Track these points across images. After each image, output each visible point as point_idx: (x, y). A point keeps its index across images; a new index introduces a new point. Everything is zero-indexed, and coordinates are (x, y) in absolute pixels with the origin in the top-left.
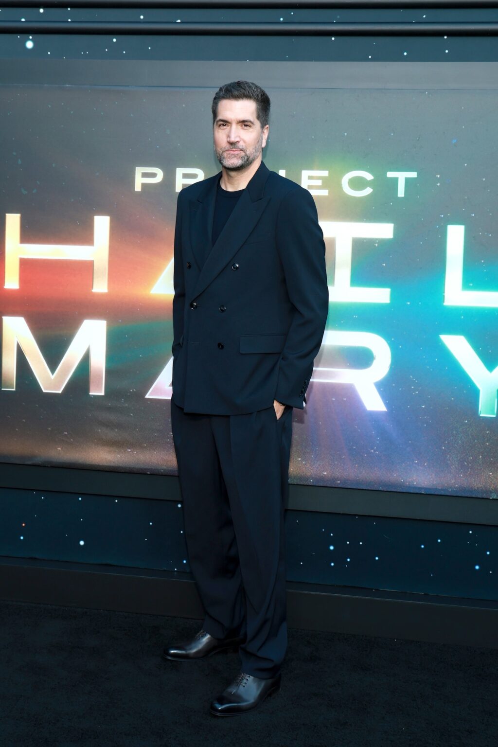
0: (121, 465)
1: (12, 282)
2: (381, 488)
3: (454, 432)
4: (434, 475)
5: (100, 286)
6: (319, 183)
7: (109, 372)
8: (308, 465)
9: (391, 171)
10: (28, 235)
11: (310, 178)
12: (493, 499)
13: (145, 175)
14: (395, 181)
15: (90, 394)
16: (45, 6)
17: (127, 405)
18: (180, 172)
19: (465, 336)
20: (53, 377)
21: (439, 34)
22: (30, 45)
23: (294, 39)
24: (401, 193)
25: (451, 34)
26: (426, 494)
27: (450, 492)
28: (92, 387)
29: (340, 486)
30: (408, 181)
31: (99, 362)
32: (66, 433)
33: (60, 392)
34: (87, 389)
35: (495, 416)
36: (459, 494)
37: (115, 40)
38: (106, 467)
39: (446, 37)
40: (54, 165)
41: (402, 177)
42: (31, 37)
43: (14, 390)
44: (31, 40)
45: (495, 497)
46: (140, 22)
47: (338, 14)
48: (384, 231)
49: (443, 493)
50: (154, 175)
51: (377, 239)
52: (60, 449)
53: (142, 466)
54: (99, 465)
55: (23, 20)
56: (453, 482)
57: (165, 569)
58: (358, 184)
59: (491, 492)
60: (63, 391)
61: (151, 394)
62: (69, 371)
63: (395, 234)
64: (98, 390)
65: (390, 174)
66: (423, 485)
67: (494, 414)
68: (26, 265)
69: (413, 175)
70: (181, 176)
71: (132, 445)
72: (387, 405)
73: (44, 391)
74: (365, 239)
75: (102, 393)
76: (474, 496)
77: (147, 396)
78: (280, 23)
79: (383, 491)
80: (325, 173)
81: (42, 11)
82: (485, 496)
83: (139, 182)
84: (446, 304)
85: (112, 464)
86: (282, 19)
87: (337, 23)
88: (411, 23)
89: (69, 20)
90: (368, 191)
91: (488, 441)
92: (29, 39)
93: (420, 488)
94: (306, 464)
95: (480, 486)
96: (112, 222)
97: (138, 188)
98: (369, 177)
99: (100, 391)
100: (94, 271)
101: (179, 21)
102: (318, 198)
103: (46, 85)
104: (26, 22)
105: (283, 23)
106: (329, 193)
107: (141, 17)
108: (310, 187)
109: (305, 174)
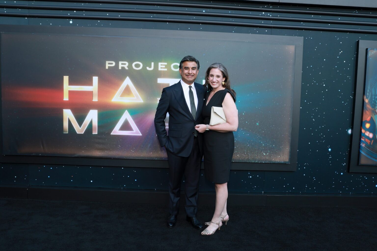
0: (103, 156)
1: (66, 98)
5: (95, 99)
6: (164, 66)
7: (99, 126)
10: (71, 83)
11: (161, 65)
13: (109, 64)
15: (93, 134)
16: (77, 10)
17: (105, 137)
18: (120, 63)
20: (80, 128)
21: (199, 23)
22: (71, 22)
23: (155, 23)
25: (203, 23)
28: (93, 132)
31: (95, 123)
32: (85, 146)
33: (83, 133)
34: (92, 132)
37: (99, 21)
38: (99, 157)
39: (201, 24)
40: (79, 60)
42: (71, 20)
43: (67, 133)
46: (107, 16)
47: (169, 16)
50: (112, 64)
52: (83, 152)
53: (110, 156)
54: (96, 156)
55: (69, 14)
57: (119, 188)
58: (175, 67)
60: (84, 133)
61: (112, 133)
62: (85, 126)
64: (95, 132)
68: (71, 92)
70: (121, 64)
71: (107, 150)
73: (78, 133)
75: (97, 133)
77: (111, 134)
80: (166, 64)
81: (75, 11)
83: (107, 66)
85: (101, 156)
87: (169, 18)
88: (191, 19)
89: (84, 15)
94: (162, 154)
96: (99, 78)
97: (107, 68)
99: (96, 132)
100: (93, 94)
101: (119, 16)
102: (164, 71)
103: (76, 35)
104: (70, 15)
105: (152, 18)
106: (167, 70)
107: (108, 14)
108: (161, 68)
109: (160, 64)
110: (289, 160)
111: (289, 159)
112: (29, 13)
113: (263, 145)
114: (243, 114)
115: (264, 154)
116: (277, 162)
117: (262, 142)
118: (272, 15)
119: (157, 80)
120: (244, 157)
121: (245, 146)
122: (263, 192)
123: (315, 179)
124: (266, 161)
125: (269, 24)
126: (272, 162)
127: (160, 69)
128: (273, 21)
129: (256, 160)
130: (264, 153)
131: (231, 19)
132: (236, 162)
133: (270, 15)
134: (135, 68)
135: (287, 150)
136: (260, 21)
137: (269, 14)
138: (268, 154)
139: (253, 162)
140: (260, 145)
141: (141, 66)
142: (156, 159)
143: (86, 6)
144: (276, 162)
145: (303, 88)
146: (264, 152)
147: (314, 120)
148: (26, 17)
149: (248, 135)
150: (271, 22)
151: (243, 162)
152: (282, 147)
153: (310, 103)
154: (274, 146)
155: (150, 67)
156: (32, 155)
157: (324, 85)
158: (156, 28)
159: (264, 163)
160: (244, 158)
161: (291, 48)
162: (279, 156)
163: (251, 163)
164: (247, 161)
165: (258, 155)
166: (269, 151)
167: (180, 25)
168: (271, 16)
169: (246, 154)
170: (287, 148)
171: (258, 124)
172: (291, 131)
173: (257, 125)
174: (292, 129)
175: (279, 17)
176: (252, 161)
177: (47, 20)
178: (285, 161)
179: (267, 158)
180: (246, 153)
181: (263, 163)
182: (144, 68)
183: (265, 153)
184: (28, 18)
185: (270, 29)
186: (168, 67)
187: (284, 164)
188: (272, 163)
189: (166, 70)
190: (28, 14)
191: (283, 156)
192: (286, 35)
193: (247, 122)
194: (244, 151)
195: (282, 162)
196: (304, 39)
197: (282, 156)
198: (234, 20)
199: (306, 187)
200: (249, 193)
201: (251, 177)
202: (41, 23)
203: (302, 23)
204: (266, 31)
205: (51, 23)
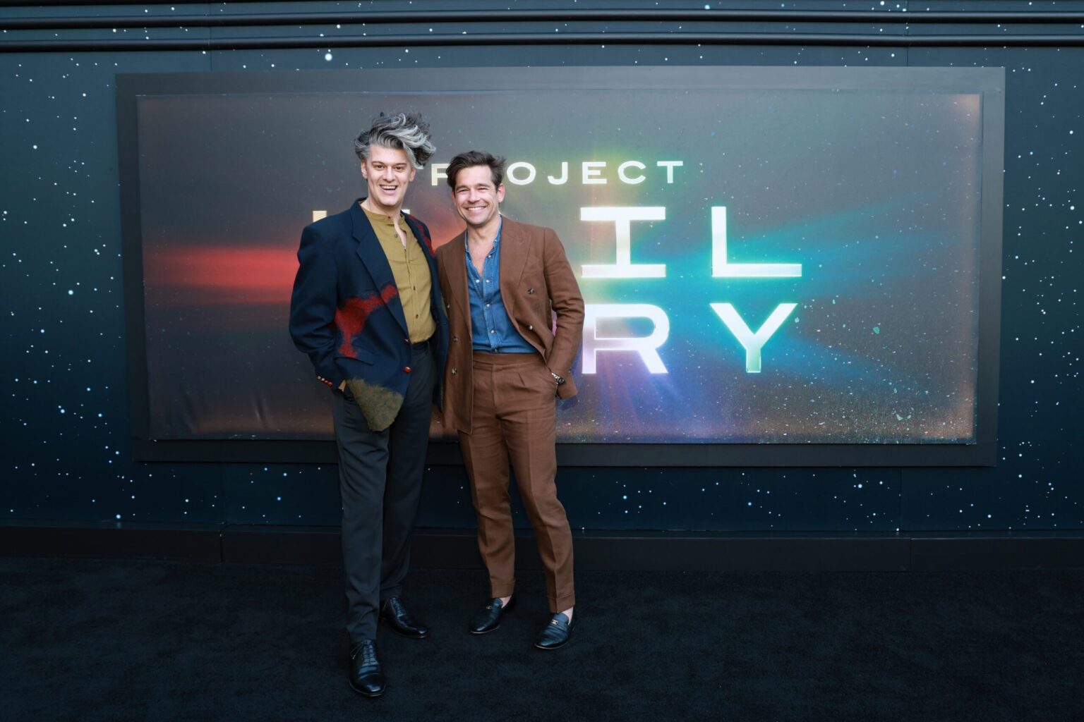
2: (666, 442)
3: (727, 388)
4: (711, 427)
6: (598, 173)
8: (601, 425)
9: (660, 160)
11: (590, 168)
12: (761, 444)
13: (440, 171)
14: (664, 169)
16: (343, 21)
19: (731, 303)
21: (693, 42)
22: (329, 57)
23: (568, 47)
24: (670, 180)
25: (705, 42)
26: (705, 444)
27: (725, 440)
29: (630, 442)
30: (675, 169)
35: (759, 372)
36: (733, 442)
37: (407, 51)
39: (699, 45)
41: (670, 165)
42: (329, 51)
44: (330, 53)
45: (763, 442)
46: (430, 34)
47: (607, 26)
48: (657, 213)
49: (719, 442)
51: (651, 221)
55: (322, 35)
56: (727, 431)
58: (632, 172)
59: (760, 438)
63: (667, 216)
65: (660, 164)
66: (702, 437)
67: (758, 370)
69: (680, 163)
72: (667, 367)
74: (641, 221)
76: (745, 442)
78: (555, 33)
79: (668, 444)
80: (603, 164)
81: (338, 26)
82: (754, 442)
83: (435, 177)
84: (713, 276)
86: (557, 30)
87: (606, 33)
88: (669, 33)
89: (365, 34)
90: (642, 179)
91: (755, 394)
92: (328, 52)
93: (699, 439)
94: (599, 425)
95: (749, 433)
97: (434, 183)
98: (641, 166)
101: (465, 33)
102: (598, 187)
103: (345, 93)
104: (324, 36)
105: (558, 33)
106: (608, 181)
107: (431, 30)
108: (590, 177)
109: (585, 165)
110: (973, 434)
111: (974, 431)
112: (211, 39)
113: (895, 391)
114: (834, 302)
115: (900, 418)
116: (937, 440)
117: (890, 384)
118: (907, 9)
119: (578, 213)
120: (841, 428)
121: (842, 396)
122: (898, 530)
123: (1052, 489)
124: (904, 437)
125: (901, 35)
126: (923, 440)
127: (586, 181)
128: (910, 24)
129: (874, 438)
130: (898, 416)
131: (787, 26)
132: (816, 442)
133: (902, 7)
134: (514, 178)
135: (966, 402)
136: (873, 27)
137: (898, 6)
138: (909, 417)
139: (867, 441)
140: (886, 393)
141: (531, 174)
142: (584, 441)
143: (369, 10)
144: (934, 441)
145: (1009, 219)
146: (898, 413)
147: (1044, 313)
148: (203, 50)
149: (850, 363)
150: (907, 28)
151: (836, 442)
152: (951, 396)
153: (1030, 263)
154: (927, 392)
155: (558, 175)
156: (230, 438)
157: (1072, 208)
158: (570, 63)
159: (899, 444)
160: (840, 431)
161: (970, 103)
162: (942, 421)
163: (861, 444)
164: (850, 441)
165: (879, 423)
166: (913, 409)
167: (639, 49)
168: (904, 10)
169: (846, 418)
170: (967, 399)
171: (877, 330)
172: (976, 348)
173: (873, 332)
174: (980, 341)
175: (929, 12)
176: (864, 440)
177: (262, 54)
178: (963, 436)
179: (908, 429)
180: (844, 417)
181: (896, 444)
182: (541, 178)
183: (900, 416)
184: (209, 52)
185: (902, 51)
186: (609, 173)
187: (960, 446)
188: (923, 444)
189: (604, 181)
190: (208, 42)
191: (954, 422)
192: (953, 66)
193: (844, 326)
194: (838, 411)
195: (954, 439)
196: (1008, 73)
197: (951, 422)
198: (795, 27)
199: (1027, 511)
200: (856, 533)
201: (860, 486)
202: (245, 63)
203: (999, 26)
204: (893, 55)
205: (273, 62)
